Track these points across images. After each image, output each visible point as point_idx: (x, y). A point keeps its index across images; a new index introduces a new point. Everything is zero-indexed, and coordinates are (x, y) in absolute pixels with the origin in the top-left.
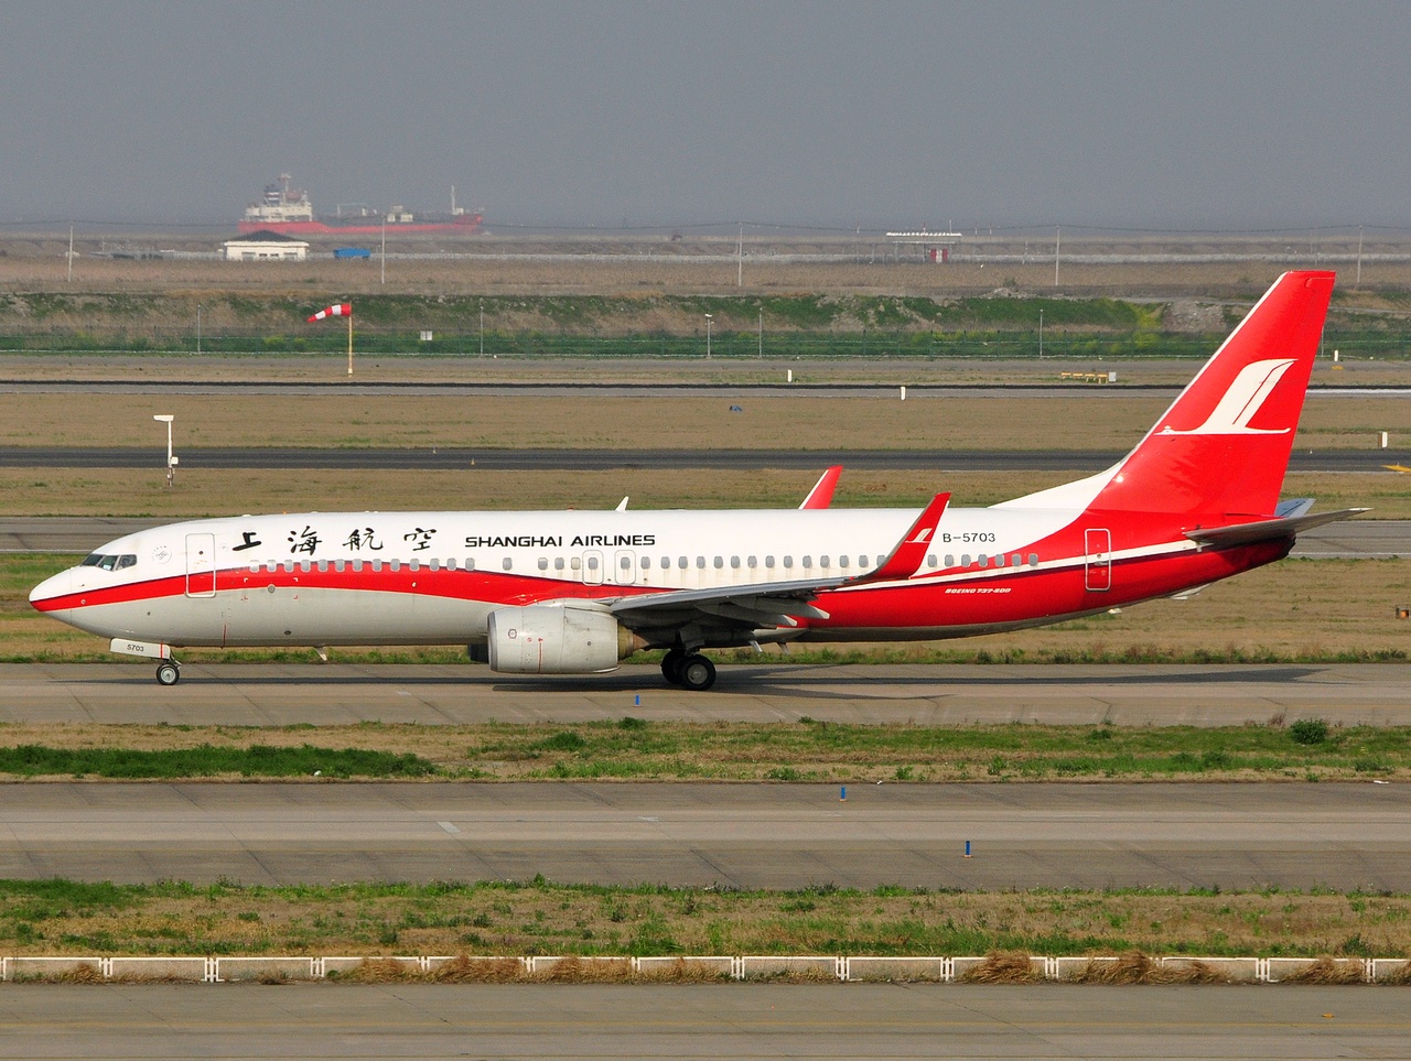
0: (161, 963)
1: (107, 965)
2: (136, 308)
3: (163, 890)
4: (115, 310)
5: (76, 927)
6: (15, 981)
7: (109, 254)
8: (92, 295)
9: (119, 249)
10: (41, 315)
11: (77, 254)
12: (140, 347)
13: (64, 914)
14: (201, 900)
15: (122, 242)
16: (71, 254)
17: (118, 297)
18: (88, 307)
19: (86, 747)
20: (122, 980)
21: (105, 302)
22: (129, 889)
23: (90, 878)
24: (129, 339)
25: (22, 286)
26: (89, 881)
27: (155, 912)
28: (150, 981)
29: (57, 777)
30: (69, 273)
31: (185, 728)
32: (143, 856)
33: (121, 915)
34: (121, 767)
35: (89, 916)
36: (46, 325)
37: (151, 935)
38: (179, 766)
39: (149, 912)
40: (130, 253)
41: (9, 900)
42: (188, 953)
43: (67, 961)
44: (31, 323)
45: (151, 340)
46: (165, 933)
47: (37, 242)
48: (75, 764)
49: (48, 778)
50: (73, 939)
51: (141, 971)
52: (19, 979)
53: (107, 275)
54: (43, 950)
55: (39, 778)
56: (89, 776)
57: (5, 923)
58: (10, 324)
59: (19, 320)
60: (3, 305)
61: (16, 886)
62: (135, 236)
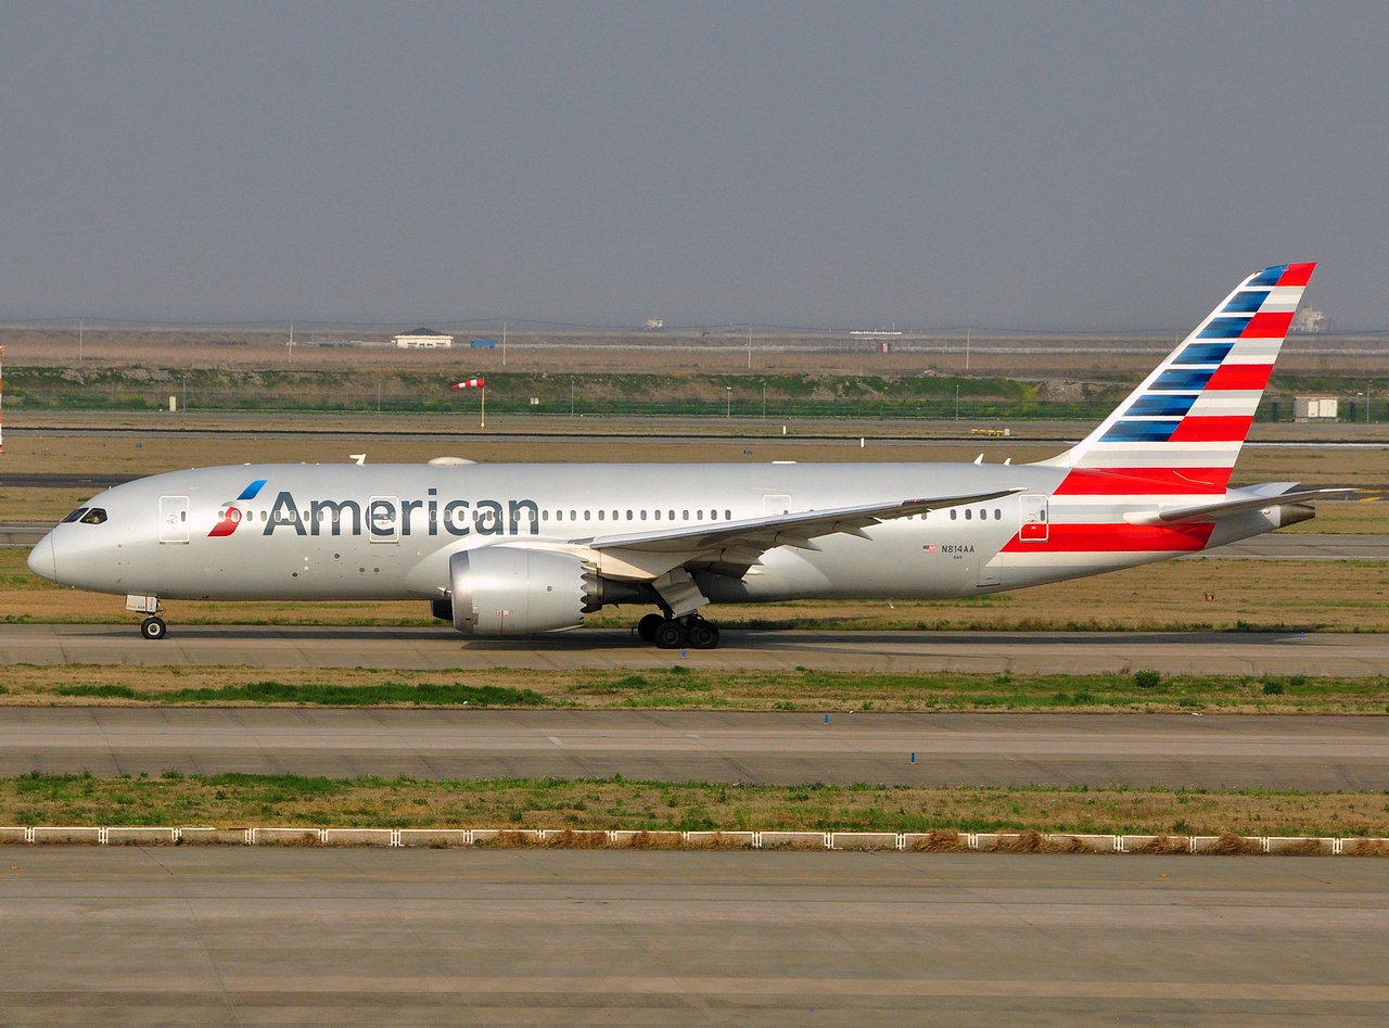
0: (360, 833)
1: (324, 834)
2: (336, 381)
3: (362, 782)
4: (321, 382)
5: (301, 807)
6: (260, 844)
7: (317, 344)
8: (306, 372)
9: (324, 340)
10: (271, 385)
11: (295, 344)
12: (340, 408)
13: (293, 799)
14: (388, 790)
15: (326, 336)
16: (291, 343)
17: (324, 373)
18: (304, 381)
19: (306, 683)
20: (333, 845)
21: (315, 377)
22: (338, 782)
23: (312, 774)
24: (331, 403)
25: (258, 365)
26: (310, 776)
27: (356, 798)
28: (354, 845)
29: (287, 704)
30: (290, 356)
31: (374, 671)
32: (347, 759)
33: (332, 799)
34: (331, 697)
35: (310, 800)
36: (274, 392)
37: (353, 813)
38: (371, 697)
39: (353, 797)
40: (331, 343)
41: (256, 789)
42: (379, 826)
43: (296, 831)
44: (264, 391)
45: (346, 403)
46: (364, 812)
47: (268, 335)
48: (299, 695)
49: (280, 704)
50: (299, 816)
51: (346, 839)
52: (264, 844)
53: (315, 358)
54: (280, 824)
55: (274, 704)
56: (309, 704)
57: (253, 804)
58: (250, 392)
59: (256, 388)
60: (244, 379)
61: (260, 779)
62: (335, 332)
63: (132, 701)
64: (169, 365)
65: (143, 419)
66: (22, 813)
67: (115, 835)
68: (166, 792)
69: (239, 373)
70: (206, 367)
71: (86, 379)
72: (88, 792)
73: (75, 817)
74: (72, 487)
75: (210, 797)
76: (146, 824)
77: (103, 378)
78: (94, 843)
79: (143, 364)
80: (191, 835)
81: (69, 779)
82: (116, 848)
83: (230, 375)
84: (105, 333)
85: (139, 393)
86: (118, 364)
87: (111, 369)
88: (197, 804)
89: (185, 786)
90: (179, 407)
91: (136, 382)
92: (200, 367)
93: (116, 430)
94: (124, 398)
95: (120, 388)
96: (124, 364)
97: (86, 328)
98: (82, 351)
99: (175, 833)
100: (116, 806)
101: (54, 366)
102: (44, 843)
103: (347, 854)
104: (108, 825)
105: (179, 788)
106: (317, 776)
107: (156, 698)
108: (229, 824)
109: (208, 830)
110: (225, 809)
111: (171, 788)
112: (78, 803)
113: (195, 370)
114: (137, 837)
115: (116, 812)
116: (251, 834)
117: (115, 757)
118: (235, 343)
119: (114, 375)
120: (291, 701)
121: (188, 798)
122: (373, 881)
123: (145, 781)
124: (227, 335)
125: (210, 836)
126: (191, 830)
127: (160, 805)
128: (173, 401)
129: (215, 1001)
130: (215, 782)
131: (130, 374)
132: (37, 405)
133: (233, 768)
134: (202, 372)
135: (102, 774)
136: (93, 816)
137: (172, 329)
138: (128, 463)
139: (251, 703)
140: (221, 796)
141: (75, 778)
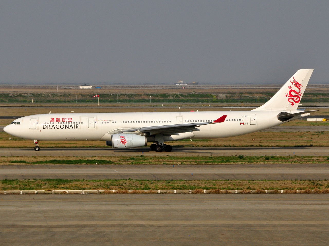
0: (75, 191)
1: (68, 191)
2: (67, 96)
3: (75, 181)
4: (64, 96)
5: (63, 186)
6: (54, 194)
7: (63, 88)
8: (61, 94)
9: (64, 87)
10: (54, 97)
11: (58, 88)
12: (68, 101)
13: (61, 184)
14: (81, 182)
17: (65, 94)
18: (60, 96)
19: (63, 160)
20: (70, 194)
21: (63, 95)
22: (70, 180)
24: (66, 101)
25: (51, 93)
26: (64, 179)
27: (74, 184)
28: (74, 194)
29: (59, 164)
30: (57, 91)
31: (77, 157)
32: (72, 176)
33: (69, 184)
34: (68, 163)
35: (65, 184)
37: (74, 187)
38: (77, 162)
39: (73, 184)
40: (66, 88)
41: (53, 182)
42: (79, 190)
43: (62, 191)
44: (52, 98)
45: (70, 101)
46: (76, 187)
47: (52, 86)
48: (61, 162)
49: (57, 164)
50: (62, 188)
51: (72, 193)
52: (55, 194)
53: (63, 91)
54: (58, 190)
55: (56, 164)
56: (64, 164)
57: (52, 185)
58: (49, 98)
59: (50, 98)
60: (48, 95)
61: (54, 180)
62: (67, 85)
63: (26, 164)
64: (32, 93)
65: (27, 104)
66: (3, 188)
67: (23, 192)
68: (33, 183)
69: (47, 94)
70: (40, 93)
71: (14, 96)
72: (17, 183)
73: (14, 188)
74: (11, 119)
75: (43, 184)
76: (30, 190)
77: (18, 96)
78: (19, 194)
79: (26, 93)
80: (40, 192)
81: (13, 180)
82: (24, 195)
83: (45, 95)
84: (18, 86)
85: (25, 99)
86: (21, 93)
87: (19, 94)
88: (40, 185)
89: (38, 182)
90: (34, 102)
91: (24, 97)
92: (38, 93)
93: (21, 107)
94: (22, 100)
95: (21, 98)
96: (22, 93)
97: (14, 85)
98: (13, 90)
99: (36, 191)
100: (23, 186)
101: (7, 93)
102: (8, 194)
103: (73, 196)
104: (22, 190)
105: (36, 182)
106: (66, 179)
107: (31, 163)
108: (47, 190)
109: (43, 191)
110: (46, 186)
111: (35, 182)
112: (15, 186)
113: (37, 94)
114: (28, 192)
115: (23, 187)
116: (52, 192)
117: (22, 176)
118: (45, 88)
119: (20, 95)
120: (60, 163)
121: (38, 184)
122: (78, 201)
123: (29, 181)
124: (44, 86)
125: (43, 192)
126: (39, 191)
127: (33, 186)
128: (33, 100)
129: (46, 227)
130: (44, 181)
131: (23, 95)
132: (4, 101)
133: (48, 178)
134: (39, 94)
135: (20, 179)
136: (18, 188)
137: (32, 85)
138: (23, 114)
139: (51, 164)
140: (46, 184)
141: (14, 180)
